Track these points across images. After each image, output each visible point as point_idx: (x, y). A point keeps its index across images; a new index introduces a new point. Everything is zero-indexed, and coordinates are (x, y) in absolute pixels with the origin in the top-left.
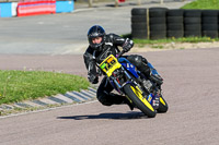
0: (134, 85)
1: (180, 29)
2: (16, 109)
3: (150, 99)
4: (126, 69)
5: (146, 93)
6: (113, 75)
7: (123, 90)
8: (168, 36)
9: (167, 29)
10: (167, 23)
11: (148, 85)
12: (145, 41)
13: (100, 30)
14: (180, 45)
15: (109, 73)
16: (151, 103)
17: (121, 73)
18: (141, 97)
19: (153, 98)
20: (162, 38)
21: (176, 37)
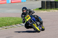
0: (34, 23)
1: (54, 6)
2: (11, 27)
3: (39, 27)
4: (32, 19)
6: (28, 21)
8: (51, 8)
12: (45, 9)
14: (54, 11)
16: (39, 29)
17: (31, 20)
18: (36, 27)
19: (40, 27)
20: (49, 9)
21: (53, 8)
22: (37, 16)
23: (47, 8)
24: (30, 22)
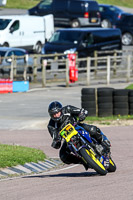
0: (88, 149)
1: (125, 108)
3: (102, 160)
4: (81, 135)
5: (98, 155)
6: (71, 141)
7: (79, 152)
8: (114, 114)
9: (114, 107)
10: (114, 102)
11: (100, 149)
12: (94, 118)
13: (59, 105)
15: (68, 139)
16: (103, 164)
17: (77, 139)
18: (94, 158)
19: (104, 159)
20: (109, 115)
22: (95, 128)
23: (100, 115)
24: (76, 145)
